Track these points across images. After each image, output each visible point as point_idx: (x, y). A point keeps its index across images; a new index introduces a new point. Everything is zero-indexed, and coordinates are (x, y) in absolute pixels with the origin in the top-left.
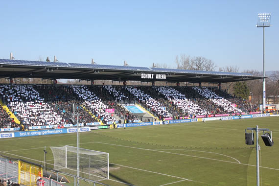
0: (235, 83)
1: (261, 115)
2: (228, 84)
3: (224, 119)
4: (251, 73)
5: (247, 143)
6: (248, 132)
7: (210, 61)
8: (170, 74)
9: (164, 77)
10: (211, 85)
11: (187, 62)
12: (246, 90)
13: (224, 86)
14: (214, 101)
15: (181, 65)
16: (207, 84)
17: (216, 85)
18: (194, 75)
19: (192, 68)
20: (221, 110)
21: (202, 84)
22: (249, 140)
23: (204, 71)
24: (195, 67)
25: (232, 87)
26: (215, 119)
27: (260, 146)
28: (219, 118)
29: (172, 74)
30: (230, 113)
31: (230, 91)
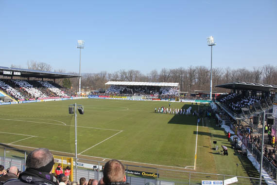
0: (63, 79)
1: (78, 98)
2: (60, 79)
3: (57, 100)
4: (73, 74)
5: (70, 113)
6: (70, 107)
7: (49, 66)
8: (23, 72)
9: (19, 74)
10: (49, 80)
11: (34, 65)
12: (69, 84)
13: (57, 81)
14: (51, 89)
15: (30, 67)
16: (47, 79)
17: (52, 80)
18: (39, 73)
19: (37, 69)
20: (55, 95)
21: (44, 79)
22: (71, 111)
23: (45, 71)
24: (40, 68)
25: (61, 81)
26: (51, 100)
27: (77, 114)
28: (54, 100)
29: (25, 72)
30: (61, 96)
31: (61, 84)
